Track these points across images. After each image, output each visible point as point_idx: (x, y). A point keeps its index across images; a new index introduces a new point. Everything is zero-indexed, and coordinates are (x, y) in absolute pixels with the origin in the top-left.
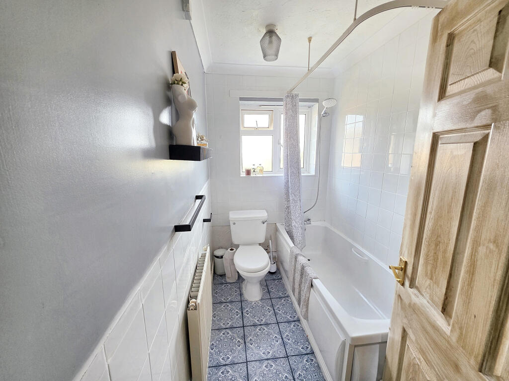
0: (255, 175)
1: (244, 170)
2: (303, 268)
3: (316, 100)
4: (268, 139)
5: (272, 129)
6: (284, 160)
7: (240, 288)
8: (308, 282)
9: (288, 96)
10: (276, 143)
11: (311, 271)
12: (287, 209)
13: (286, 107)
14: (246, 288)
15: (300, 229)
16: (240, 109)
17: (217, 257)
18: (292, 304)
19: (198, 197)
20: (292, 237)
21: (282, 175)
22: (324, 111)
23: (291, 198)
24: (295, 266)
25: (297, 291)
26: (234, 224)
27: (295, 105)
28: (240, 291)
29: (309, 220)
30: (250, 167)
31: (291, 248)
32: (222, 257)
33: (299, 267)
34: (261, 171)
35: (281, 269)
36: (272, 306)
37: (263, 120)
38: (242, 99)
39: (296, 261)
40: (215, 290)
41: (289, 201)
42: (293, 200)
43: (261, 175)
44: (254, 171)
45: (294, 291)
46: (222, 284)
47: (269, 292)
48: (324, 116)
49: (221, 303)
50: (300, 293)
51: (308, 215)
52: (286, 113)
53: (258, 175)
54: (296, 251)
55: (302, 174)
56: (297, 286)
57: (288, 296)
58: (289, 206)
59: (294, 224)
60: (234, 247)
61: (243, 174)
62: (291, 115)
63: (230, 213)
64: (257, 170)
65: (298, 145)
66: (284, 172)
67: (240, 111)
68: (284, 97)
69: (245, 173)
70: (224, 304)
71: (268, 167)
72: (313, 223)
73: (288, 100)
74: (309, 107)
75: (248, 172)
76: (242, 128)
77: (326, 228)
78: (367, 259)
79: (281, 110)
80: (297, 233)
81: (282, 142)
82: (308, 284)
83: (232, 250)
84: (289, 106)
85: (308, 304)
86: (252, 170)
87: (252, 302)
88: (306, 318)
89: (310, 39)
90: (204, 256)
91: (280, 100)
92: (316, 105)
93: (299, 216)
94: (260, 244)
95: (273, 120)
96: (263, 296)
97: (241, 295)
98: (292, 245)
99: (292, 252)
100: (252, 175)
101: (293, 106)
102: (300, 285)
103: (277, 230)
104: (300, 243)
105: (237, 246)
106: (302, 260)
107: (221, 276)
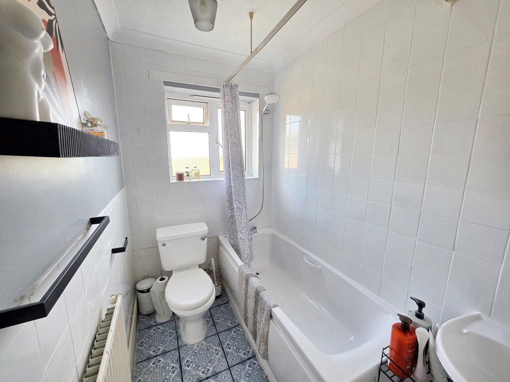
0: (189, 181)
1: (174, 175)
2: (257, 294)
3: (257, 95)
4: (204, 137)
5: (207, 124)
6: (225, 161)
7: (176, 329)
8: (266, 312)
9: (226, 85)
10: (213, 142)
11: (268, 297)
12: (230, 219)
13: (224, 99)
14: (184, 327)
15: (247, 241)
16: (166, 98)
17: (142, 292)
18: (244, 334)
19: (93, 221)
20: (238, 252)
21: (223, 179)
22: (265, 108)
23: (235, 206)
24: (246, 290)
25: (251, 321)
26: (164, 245)
27: (235, 97)
28: (177, 333)
29: (255, 228)
30: (182, 170)
31: (240, 268)
32: (148, 290)
33: (252, 293)
34: (197, 175)
35: (227, 290)
36: (221, 344)
37: (196, 114)
38: (167, 83)
39: (248, 283)
40: (139, 340)
41: (232, 209)
42: (238, 208)
43: (198, 180)
44: (188, 175)
45: (246, 320)
46: (150, 327)
47: (215, 324)
48: (265, 114)
49: (149, 358)
50: (255, 324)
51: (254, 223)
52: (225, 107)
53: (194, 180)
54: (247, 271)
55: (246, 178)
56: (250, 315)
57: (238, 325)
58: (233, 215)
59: (240, 235)
60: (164, 275)
61: (174, 180)
62: (231, 109)
63: (158, 230)
64: (192, 174)
65: (240, 144)
66: (224, 176)
67: (166, 100)
68: (221, 88)
69: (176, 178)
70: (154, 360)
71: (205, 170)
72: (259, 231)
73: (226, 90)
74: (249, 103)
75: (180, 177)
76: (168, 122)
77: (273, 235)
78: (320, 267)
79: (217, 102)
80: (244, 246)
81: (221, 141)
82: (265, 315)
83: (162, 279)
84: (228, 97)
85: (267, 340)
86: (185, 175)
87: (193, 345)
88: (266, 357)
89: (251, 15)
90: (110, 313)
91: (217, 90)
92: (257, 101)
93: (245, 227)
94: (200, 266)
95: (209, 115)
96: (208, 332)
97: (178, 338)
98: (240, 263)
99: (241, 272)
100: (185, 180)
101: (232, 98)
102: (254, 315)
103: (219, 244)
104: (247, 258)
105: (170, 274)
106: (255, 282)
107: (148, 315)
